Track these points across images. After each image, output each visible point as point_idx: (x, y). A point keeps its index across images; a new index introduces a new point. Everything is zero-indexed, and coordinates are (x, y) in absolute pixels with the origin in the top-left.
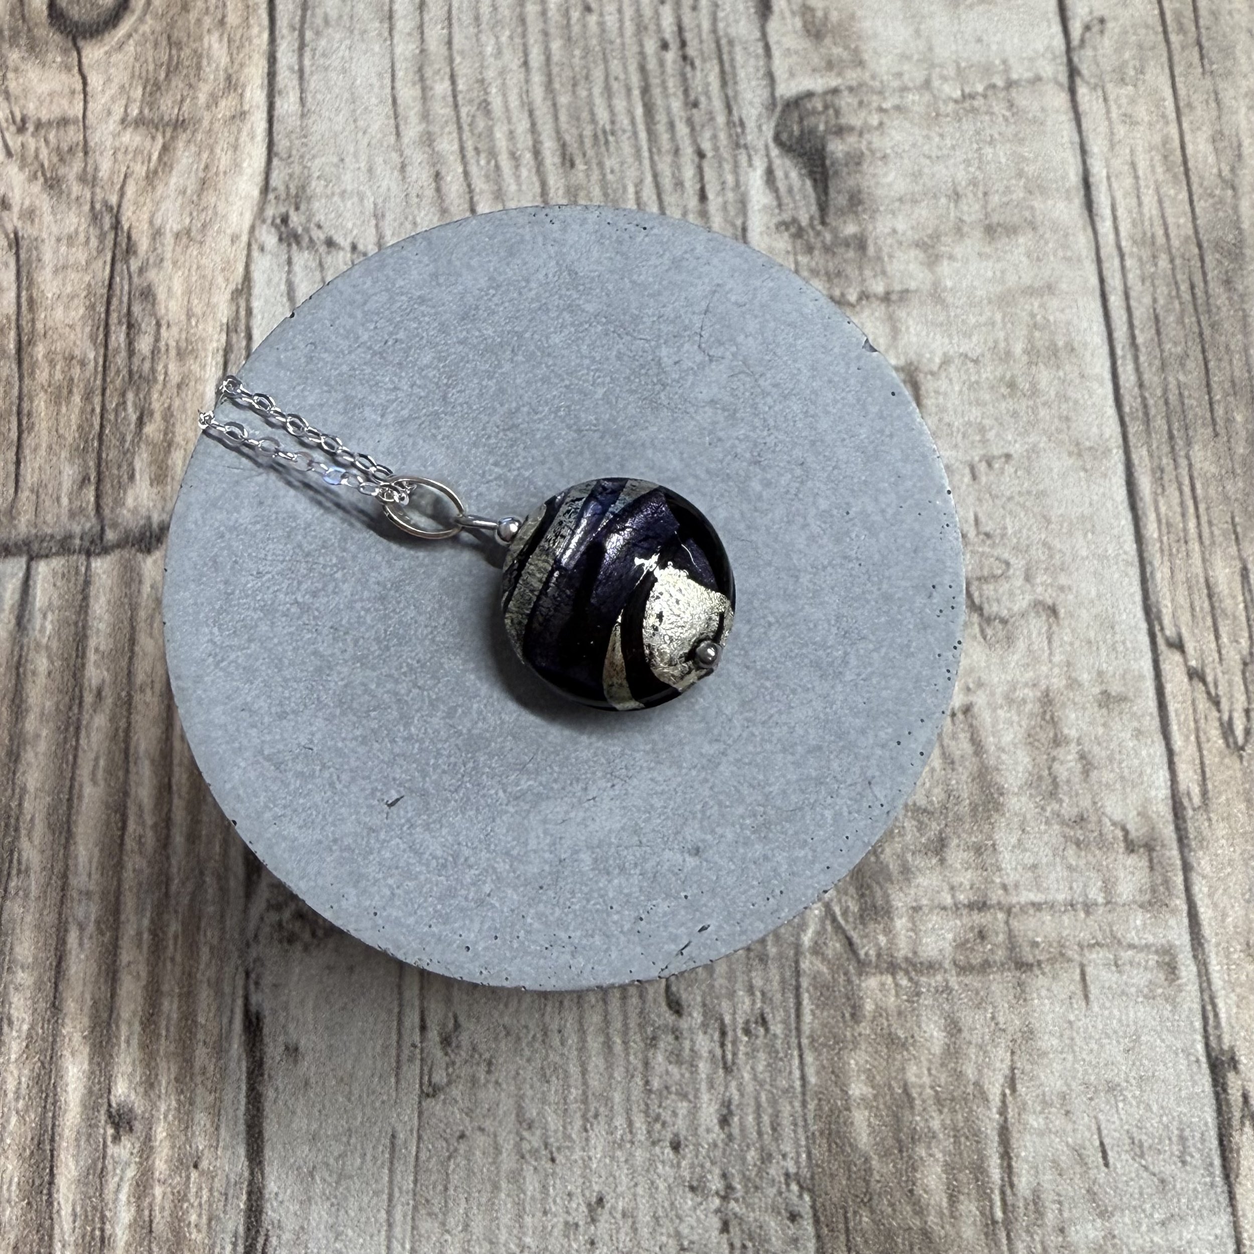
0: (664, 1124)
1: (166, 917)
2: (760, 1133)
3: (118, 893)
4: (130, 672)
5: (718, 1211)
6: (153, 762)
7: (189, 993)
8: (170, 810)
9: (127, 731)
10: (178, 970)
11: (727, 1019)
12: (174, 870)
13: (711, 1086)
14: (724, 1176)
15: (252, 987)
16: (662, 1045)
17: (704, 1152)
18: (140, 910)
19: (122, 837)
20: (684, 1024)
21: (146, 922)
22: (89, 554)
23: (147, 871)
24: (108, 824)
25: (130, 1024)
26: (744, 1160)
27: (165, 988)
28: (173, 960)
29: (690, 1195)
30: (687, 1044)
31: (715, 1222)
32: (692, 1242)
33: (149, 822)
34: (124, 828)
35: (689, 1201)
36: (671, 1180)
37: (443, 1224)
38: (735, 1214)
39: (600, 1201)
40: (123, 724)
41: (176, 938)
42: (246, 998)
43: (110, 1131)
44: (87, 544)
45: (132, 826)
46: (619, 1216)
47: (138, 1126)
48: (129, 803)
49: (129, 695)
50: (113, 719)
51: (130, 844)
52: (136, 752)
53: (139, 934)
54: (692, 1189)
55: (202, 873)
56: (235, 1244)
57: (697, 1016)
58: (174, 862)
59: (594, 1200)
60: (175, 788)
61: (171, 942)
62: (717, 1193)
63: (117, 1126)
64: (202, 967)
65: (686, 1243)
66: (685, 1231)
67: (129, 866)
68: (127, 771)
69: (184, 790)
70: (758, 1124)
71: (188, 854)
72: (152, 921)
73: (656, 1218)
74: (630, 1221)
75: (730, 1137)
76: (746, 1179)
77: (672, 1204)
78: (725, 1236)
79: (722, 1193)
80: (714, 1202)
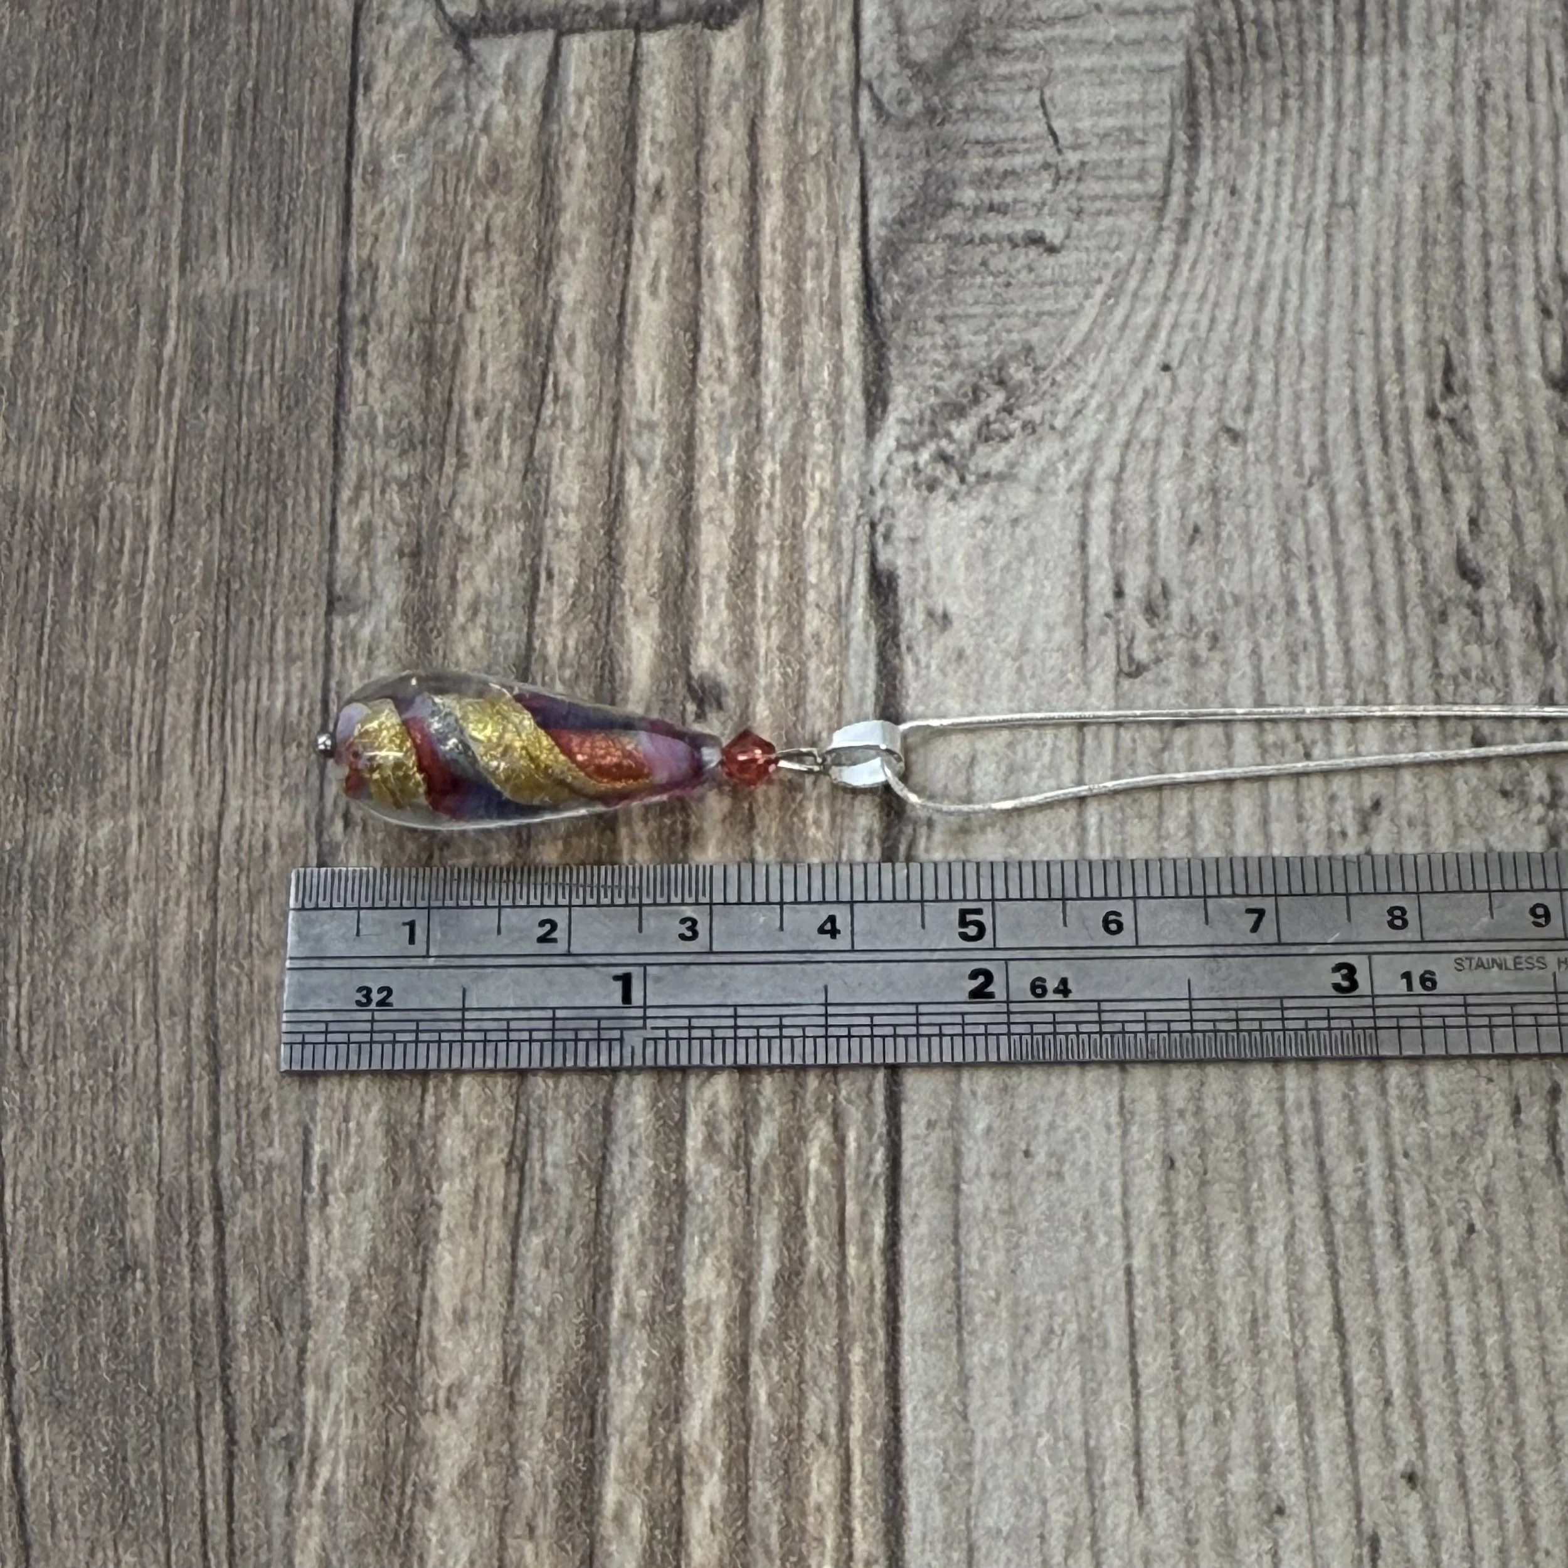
1: (757, 456)
3: (691, 425)
4: (698, 170)
5: (1541, 821)
6: (733, 272)
7: (793, 548)
8: (759, 331)
9: (697, 237)
10: (777, 518)
11: (1546, 592)
12: (767, 401)
13: (1526, 671)
14: (1550, 779)
15: (880, 540)
16: (1453, 619)
18: (722, 446)
19: (694, 361)
20: (1484, 595)
21: (731, 460)
22: (638, 29)
23: (730, 402)
24: (674, 343)
25: (713, 582)
27: (760, 539)
28: (769, 506)
29: (1501, 802)
30: (1489, 620)
33: (731, 342)
34: (697, 349)
35: (1502, 809)
36: (1474, 783)
37: (1158, 827)
39: (1377, 805)
40: (690, 228)
41: (773, 478)
42: (873, 555)
43: (691, 707)
44: (635, 16)
45: (706, 347)
46: (1404, 823)
47: (730, 702)
48: (703, 321)
49: (698, 195)
50: (678, 222)
51: (706, 368)
52: (710, 261)
53: (723, 475)
54: (1505, 794)
55: (805, 405)
56: (869, 845)
57: (1504, 586)
58: (767, 390)
59: (1368, 804)
60: (765, 304)
61: (767, 484)
62: (1541, 799)
63: (701, 703)
64: (810, 515)
67: (706, 394)
68: (698, 285)
69: (778, 308)
71: (786, 383)
72: (739, 459)
73: (1457, 829)
74: (1420, 830)
77: (1479, 811)
79: (1548, 800)
80: (1537, 811)
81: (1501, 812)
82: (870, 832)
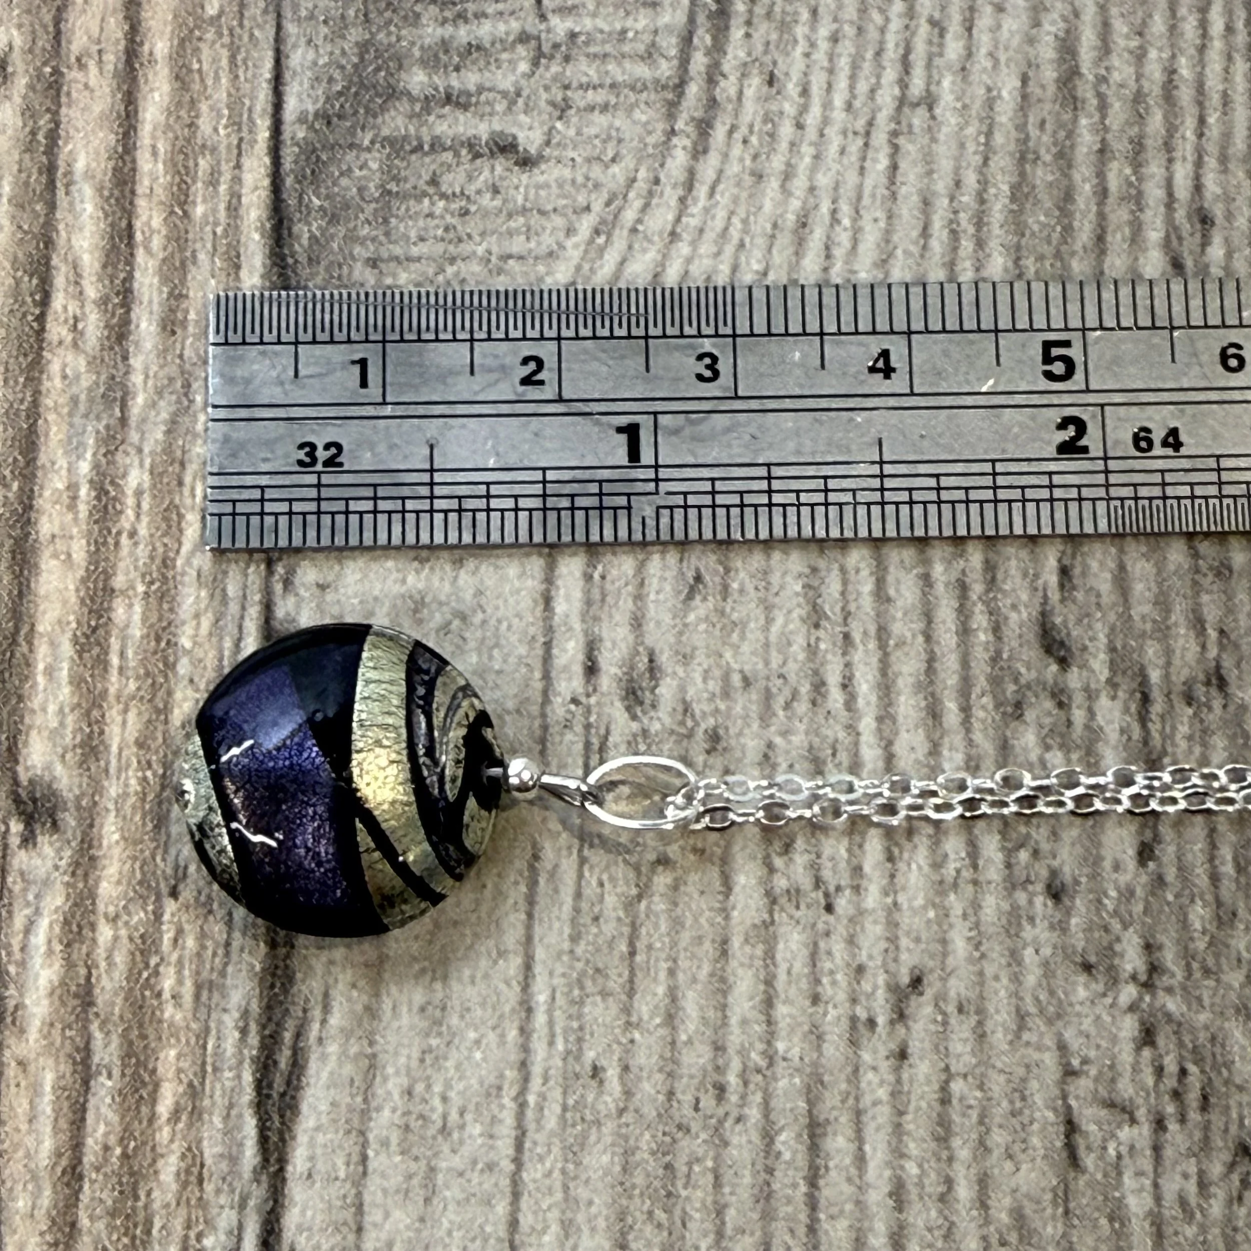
0: (1036, 853)
1: (119, 457)
2: (1215, 878)
3: (34, 412)
4: (58, 33)
5: (1133, 1008)
6: (100, 190)
7: (162, 596)
8: (130, 277)
9: (53, 137)
10: (142, 552)
11: (1155, 676)
12: (137, 379)
14: (1149, 947)
15: (278, 587)
16: (1030, 715)
17: (1109, 904)
18: (75, 449)
19: (41, 318)
20: (1074, 679)
21: (85, 467)
23: (86, 381)
24: (16, 292)
25: (53, 644)
26: (1185, 924)
27: (119, 582)
28: (133, 534)
29: (1082, 978)
30: (1079, 716)
31: (1129, 1027)
32: (1085, 1061)
33: (92, 292)
34: (45, 302)
35: (1082, 989)
36: (1047, 951)
37: (627, 1010)
38: (1169, 1017)
39: (917, 982)
40: (44, 121)
41: (139, 493)
42: (268, 607)
43: (16, 827)
45: (58, 301)
46: (951, 1009)
47: (69, 820)
48: (55, 261)
49: (56, 71)
50: (28, 112)
51: (56, 330)
52: (68, 173)
53: (73, 487)
54: (1087, 968)
55: (187, 386)
56: (244, 1031)
57: (1099, 664)
58: (136, 362)
59: (905, 980)
60: (139, 237)
61: (130, 501)
62: (1134, 978)
63: (29, 820)
64: (186, 548)
65: (1076, 1062)
66: (1075, 1043)
67: (55, 367)
68: (52, 206)
69: (157, 243)
70: (1212, 859)
71: (163, 353)
72: (96, 466)
73: (1021, 1017)
74: (973, 1019)
75: (1160, 881)
76: (1187, 956)
77: (1052, 993)
78: (1147, 1053)
79: (1143, 978)
80: (1128, 993)
81: (1082, 993)
82: (245, 1014)
